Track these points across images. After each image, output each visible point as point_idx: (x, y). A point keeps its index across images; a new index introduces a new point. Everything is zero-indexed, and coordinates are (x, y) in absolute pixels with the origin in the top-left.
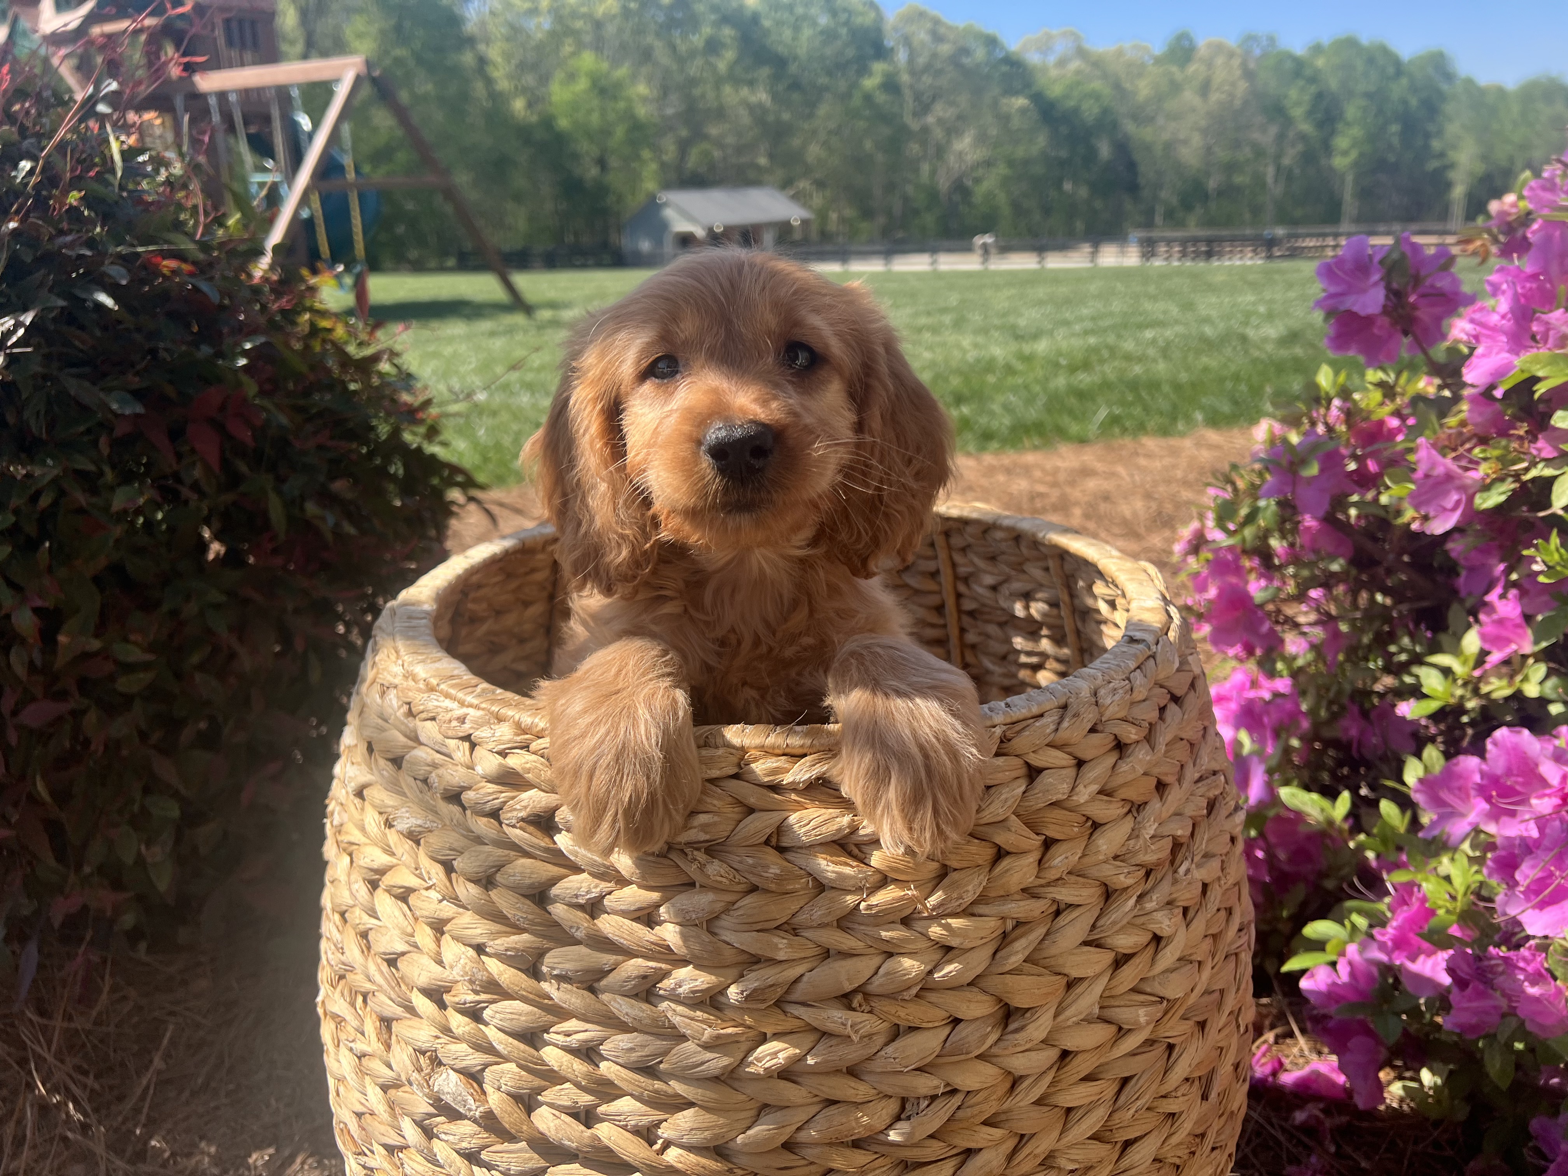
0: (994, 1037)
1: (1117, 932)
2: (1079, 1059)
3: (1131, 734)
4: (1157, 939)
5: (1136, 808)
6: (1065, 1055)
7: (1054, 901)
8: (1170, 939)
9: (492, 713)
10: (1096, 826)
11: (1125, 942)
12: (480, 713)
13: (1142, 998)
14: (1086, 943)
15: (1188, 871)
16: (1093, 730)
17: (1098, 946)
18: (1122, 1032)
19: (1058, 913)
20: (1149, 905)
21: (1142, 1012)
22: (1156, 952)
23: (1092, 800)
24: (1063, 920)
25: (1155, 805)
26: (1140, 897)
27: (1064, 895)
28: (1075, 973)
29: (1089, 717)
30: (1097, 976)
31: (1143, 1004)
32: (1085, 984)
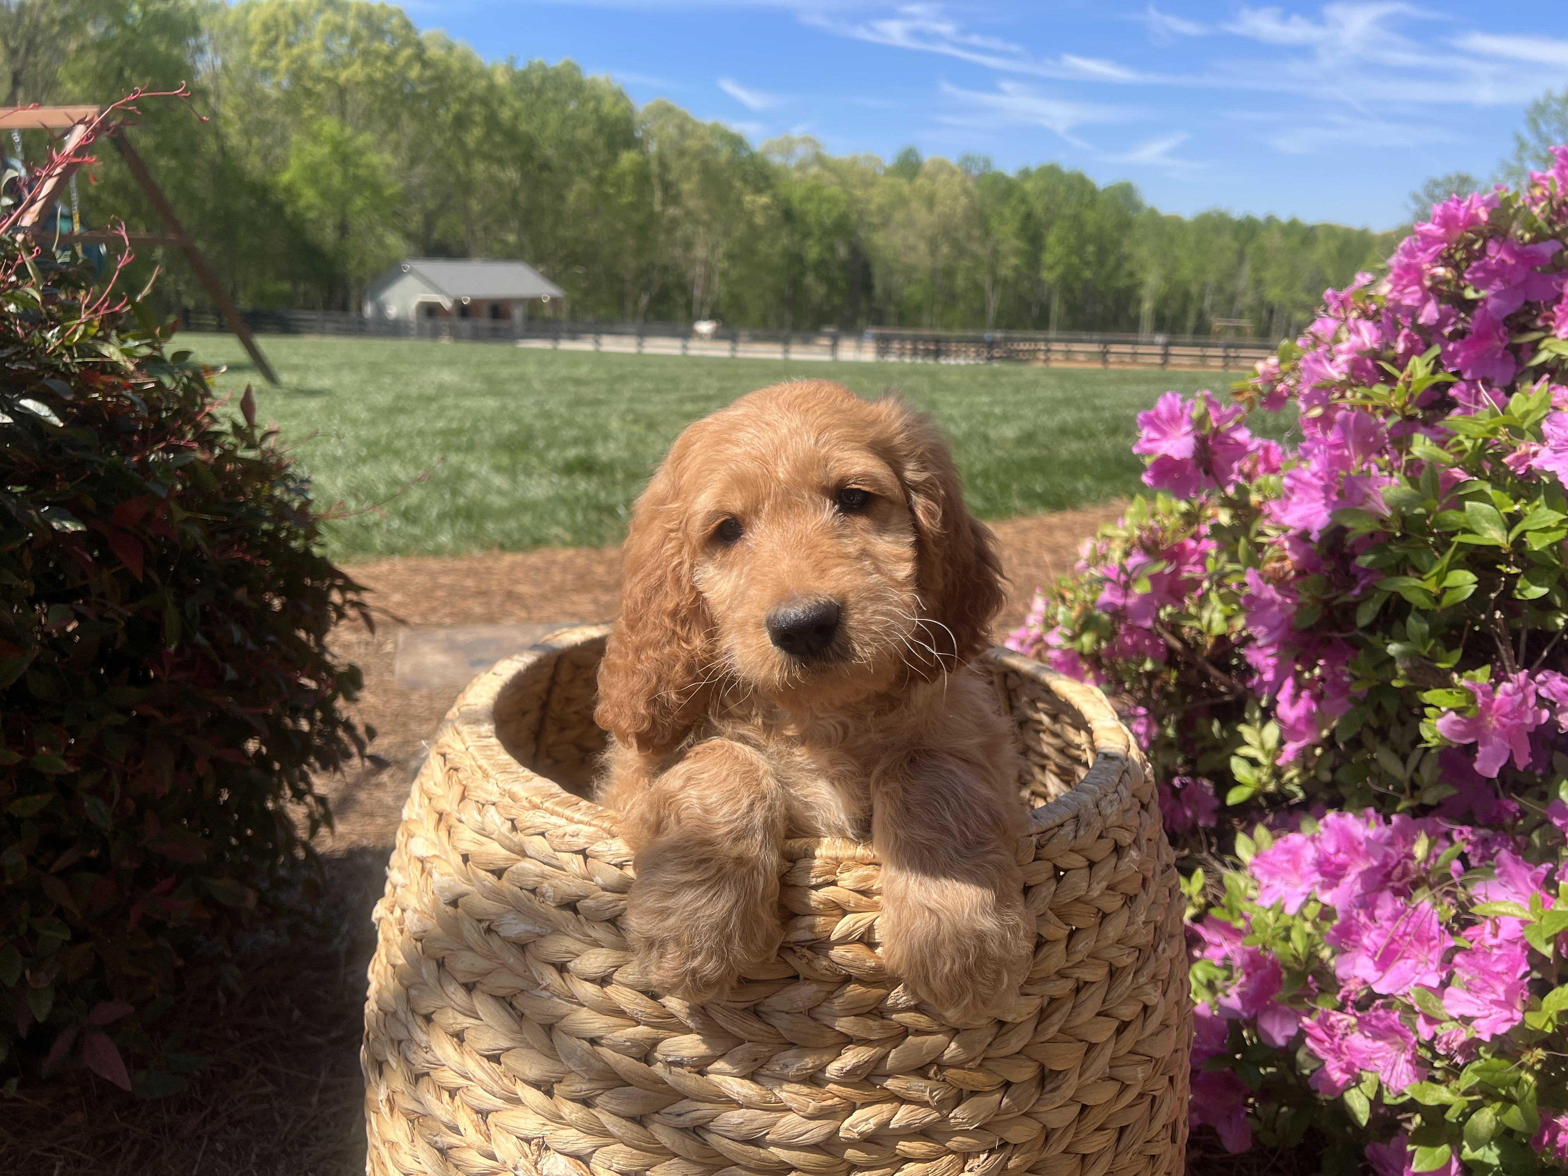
0: (1036, 1096)
1: (1120, 1004)
2: (1095, 1111)
3: (1126, 838)
4: (1145, 1008)
5: (1130, 900)
6: (1084, 1107)
7: (1077, 980)
8: (1155, 1007)
9: (604, 829)
10: (1105, 916)
11: (1128, 1011)
12: (593, 829)
13: (1138, 1058)
14: (1099, 1014)
15: (1164, 950)
16: (1100, 837)
17: (1106, 1016)
18: (1124, 1087)
19: (1078, 990)
20: (1142, 980)
21: (1139, 1069)
22: (1145, 1020)
23: (1102, 894)
24: (1083, 995)
25: (1143, 896)
26: (1136, 973)
27: (1086, 974)
28: (1093, 1041)
29: (1098, 825)
30: (1107, 1042)
31: (1139, 1063)
32: (1099, 1048)
